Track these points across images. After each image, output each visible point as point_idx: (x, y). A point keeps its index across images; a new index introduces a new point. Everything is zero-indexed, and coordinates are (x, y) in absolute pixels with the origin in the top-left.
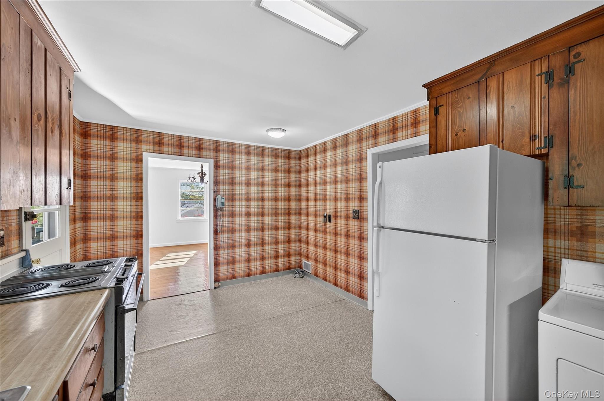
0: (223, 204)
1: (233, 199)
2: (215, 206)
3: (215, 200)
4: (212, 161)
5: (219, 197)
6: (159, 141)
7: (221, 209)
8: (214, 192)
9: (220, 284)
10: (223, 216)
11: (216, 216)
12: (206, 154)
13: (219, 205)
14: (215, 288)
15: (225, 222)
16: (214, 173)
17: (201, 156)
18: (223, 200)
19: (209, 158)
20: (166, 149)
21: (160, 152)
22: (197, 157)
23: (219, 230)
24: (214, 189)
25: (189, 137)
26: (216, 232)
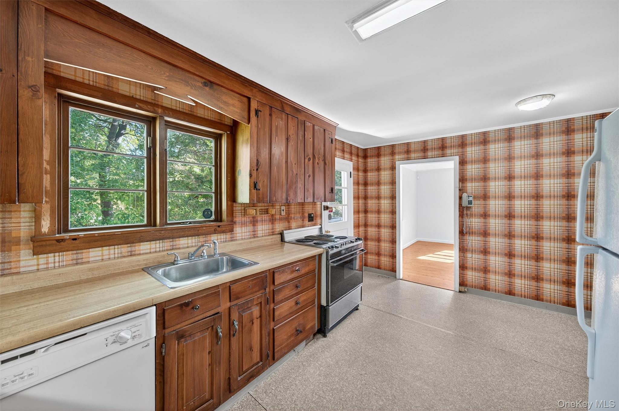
0: (470, 202)
1: (485, 197)
2: (460, 205)
3: (460, 198)
4: (458, 157)
5: (465, 195)
6: (408, 150)
7: (468, 208)
8: (460, 190)
9: (466, 289)
10: (471, 216)
11: (461, 215)
12: (450, 152)
13: (465, 203)
14: (460, 292)
15: (475, 223)
16: (459, 170)
17: (445, 155)
18: (471, 199)
19: (454, 156)
20: (413, 155)
21: (408, 159)
22: (440, 157)
23: (465, 231)
24: (459, 187)
25: (432, 139)
26: (462, 233)
